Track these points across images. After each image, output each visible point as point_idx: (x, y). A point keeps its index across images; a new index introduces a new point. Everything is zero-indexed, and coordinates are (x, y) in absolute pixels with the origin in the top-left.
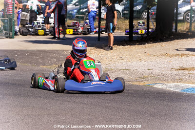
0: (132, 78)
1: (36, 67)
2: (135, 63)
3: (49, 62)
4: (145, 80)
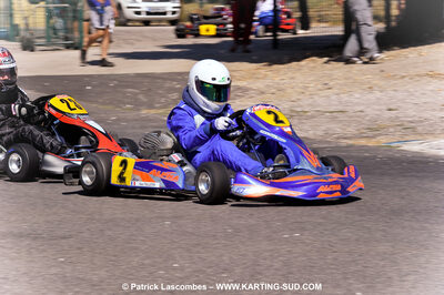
0: (351, 130)
1: (135, 113)
2: (357, 96)
3: (163, 100)
4: (380, 135)
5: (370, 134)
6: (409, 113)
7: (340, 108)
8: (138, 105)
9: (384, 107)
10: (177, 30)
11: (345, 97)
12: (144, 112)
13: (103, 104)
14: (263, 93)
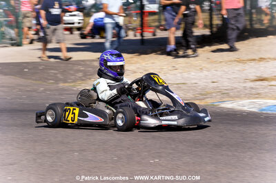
0: (190, 95)
1: (55, 86)
2: (193, 74)
3: (73, 77)
4: (208, 98)
5: (201, 97)
6: (225, 84)
7: (183, 82)
8: (57, 81)
9: (210, 81)
10: (81, 34)
11: (186, 75)
12: (61, 85)
13: (36, 80)
14: (135, 72)
